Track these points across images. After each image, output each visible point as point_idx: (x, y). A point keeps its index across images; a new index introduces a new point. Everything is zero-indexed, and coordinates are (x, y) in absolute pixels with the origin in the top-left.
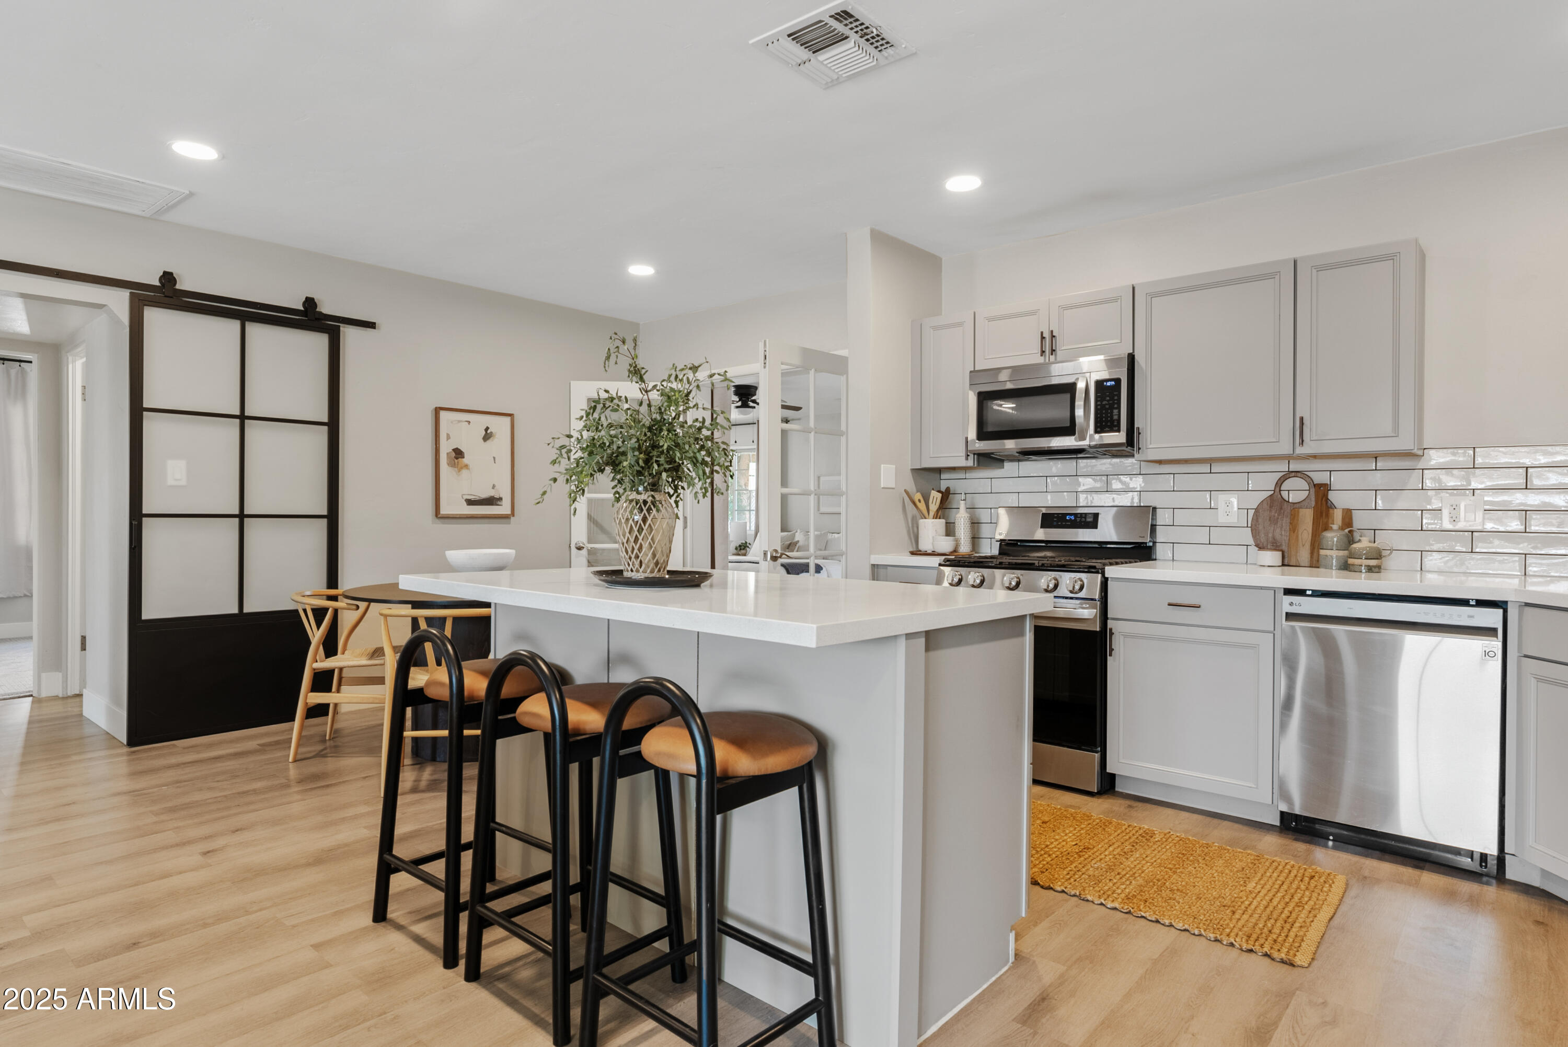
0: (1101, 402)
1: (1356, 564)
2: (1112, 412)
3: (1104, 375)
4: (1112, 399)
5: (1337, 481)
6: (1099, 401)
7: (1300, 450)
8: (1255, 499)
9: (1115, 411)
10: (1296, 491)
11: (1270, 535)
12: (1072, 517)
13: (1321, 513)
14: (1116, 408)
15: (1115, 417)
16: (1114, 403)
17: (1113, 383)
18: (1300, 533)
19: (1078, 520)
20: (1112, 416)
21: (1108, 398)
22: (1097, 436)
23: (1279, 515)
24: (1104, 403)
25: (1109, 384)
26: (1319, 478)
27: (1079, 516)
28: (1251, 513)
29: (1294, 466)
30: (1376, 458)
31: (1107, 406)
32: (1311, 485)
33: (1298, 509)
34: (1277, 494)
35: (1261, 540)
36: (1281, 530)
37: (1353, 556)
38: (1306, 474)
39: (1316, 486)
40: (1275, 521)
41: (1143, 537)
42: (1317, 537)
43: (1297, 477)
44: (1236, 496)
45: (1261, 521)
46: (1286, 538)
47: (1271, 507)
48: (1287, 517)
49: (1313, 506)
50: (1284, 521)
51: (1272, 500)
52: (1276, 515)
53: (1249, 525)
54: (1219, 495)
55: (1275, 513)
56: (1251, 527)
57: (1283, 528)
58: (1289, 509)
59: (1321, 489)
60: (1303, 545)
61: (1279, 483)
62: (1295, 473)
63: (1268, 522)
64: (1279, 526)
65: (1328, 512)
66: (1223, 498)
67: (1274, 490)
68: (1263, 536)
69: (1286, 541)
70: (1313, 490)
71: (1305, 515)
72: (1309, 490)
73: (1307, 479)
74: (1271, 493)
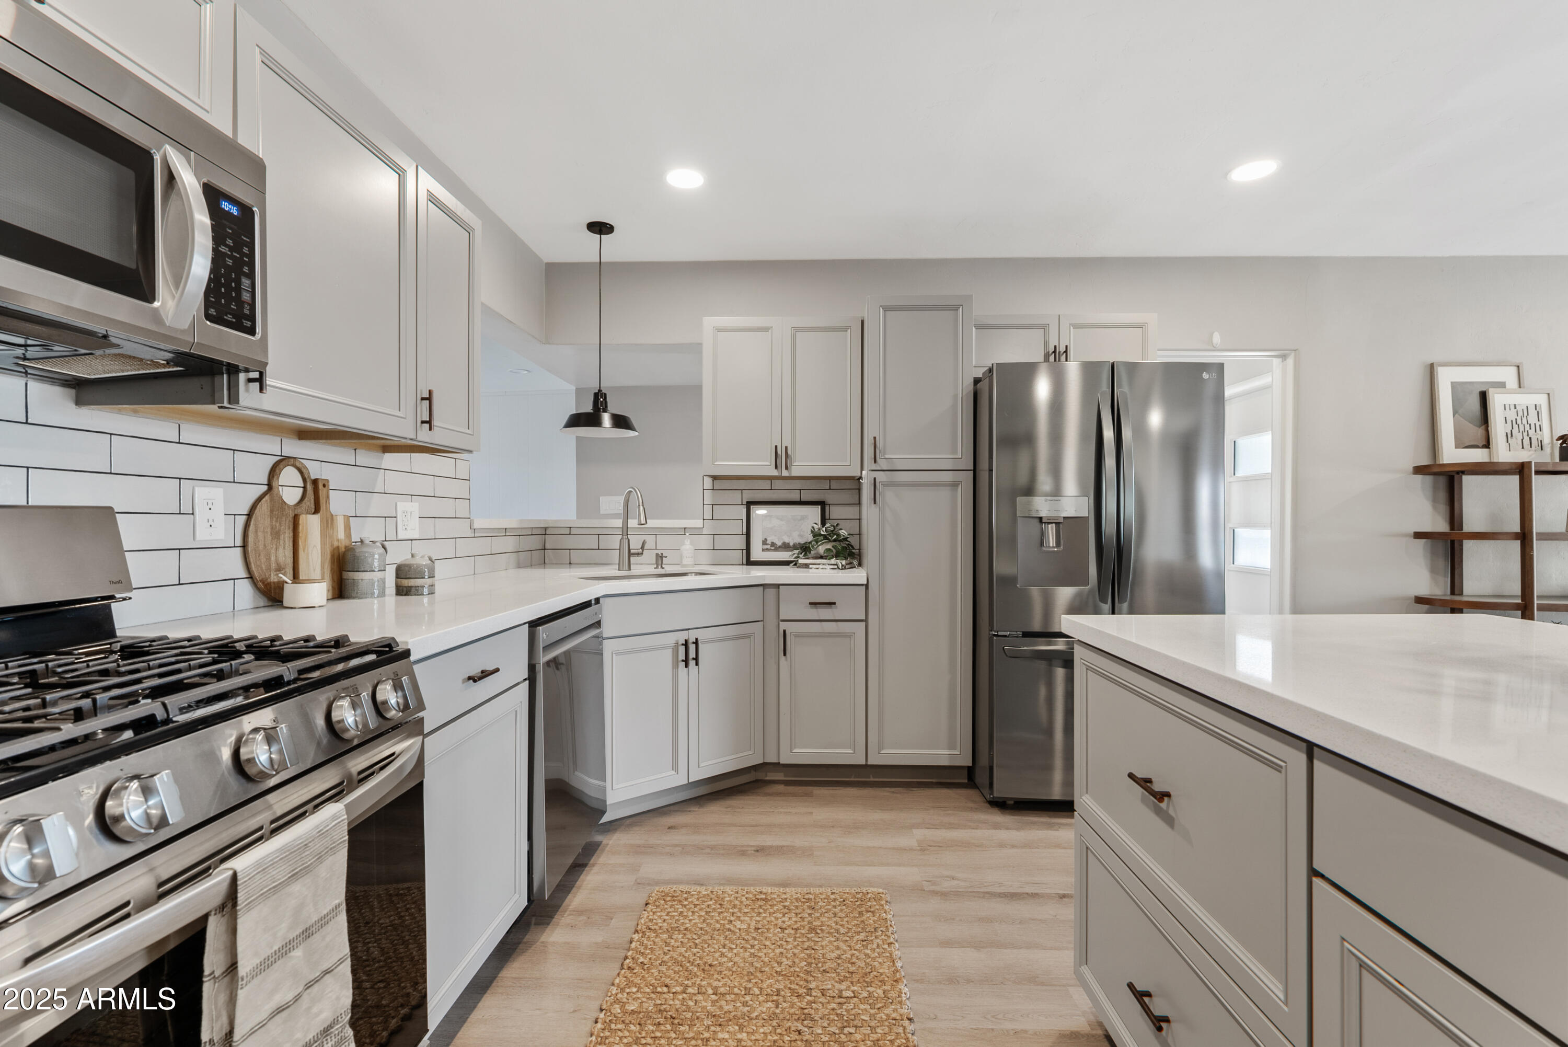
0: (216, 243)
1: (409, 585)
2: (240, 286)
3: (217, 181)
4: (240, 250)
8: (245, 496)
9: (246, 282)
10: (291, 489)
11: (273, 558)
13: (327, 523)
14: (247, 275)
15: (246, 296)
16: (243, 262)
17: (238, 209)
18: (310, 550)
20: (239, 291)
21: (230, 242)
23: (280, 525)
24: (227, 250)
25: (229, 205)
28: (241, 520)
29: (289, 449)
30: (355, 450)
31: (230, 262)
32: (308, 480)
33: (304, 516)
34: (275, 491)
35: (262, 568)
36: (284, 548)
37: (402, 577)
38: (302, 464)
39: (315, 482)
40: (276, 535)
41: (120, 582)
42: (328, 557)
43: (288, 465)
44: (221, 490)
45: (260, 535)
46: (290, 561)
47: (272, 511)
48: (289, 528)
49: (313, 511)
50: (287, 535)
51: (272, 500)
52: (278, 525)
53: (239, 542)
54: (196, 489)
55: (276, 521)
56: (244, 546)
57: (287, 545)
58: (292, 515)
59: (321, 486)
60: (314, 570)
61: (274, 472)
62: (292, 460)
63: (269, 537)
64: (281, 542)
65: (332, 520)
66: (202, 493)
67: (270, 485)
68: (263, 560)
69: (291, 565)
70: (310, 487)
71: (311, 524)
72: (305, 488)
73: (304, 470)
74: (266, 488)
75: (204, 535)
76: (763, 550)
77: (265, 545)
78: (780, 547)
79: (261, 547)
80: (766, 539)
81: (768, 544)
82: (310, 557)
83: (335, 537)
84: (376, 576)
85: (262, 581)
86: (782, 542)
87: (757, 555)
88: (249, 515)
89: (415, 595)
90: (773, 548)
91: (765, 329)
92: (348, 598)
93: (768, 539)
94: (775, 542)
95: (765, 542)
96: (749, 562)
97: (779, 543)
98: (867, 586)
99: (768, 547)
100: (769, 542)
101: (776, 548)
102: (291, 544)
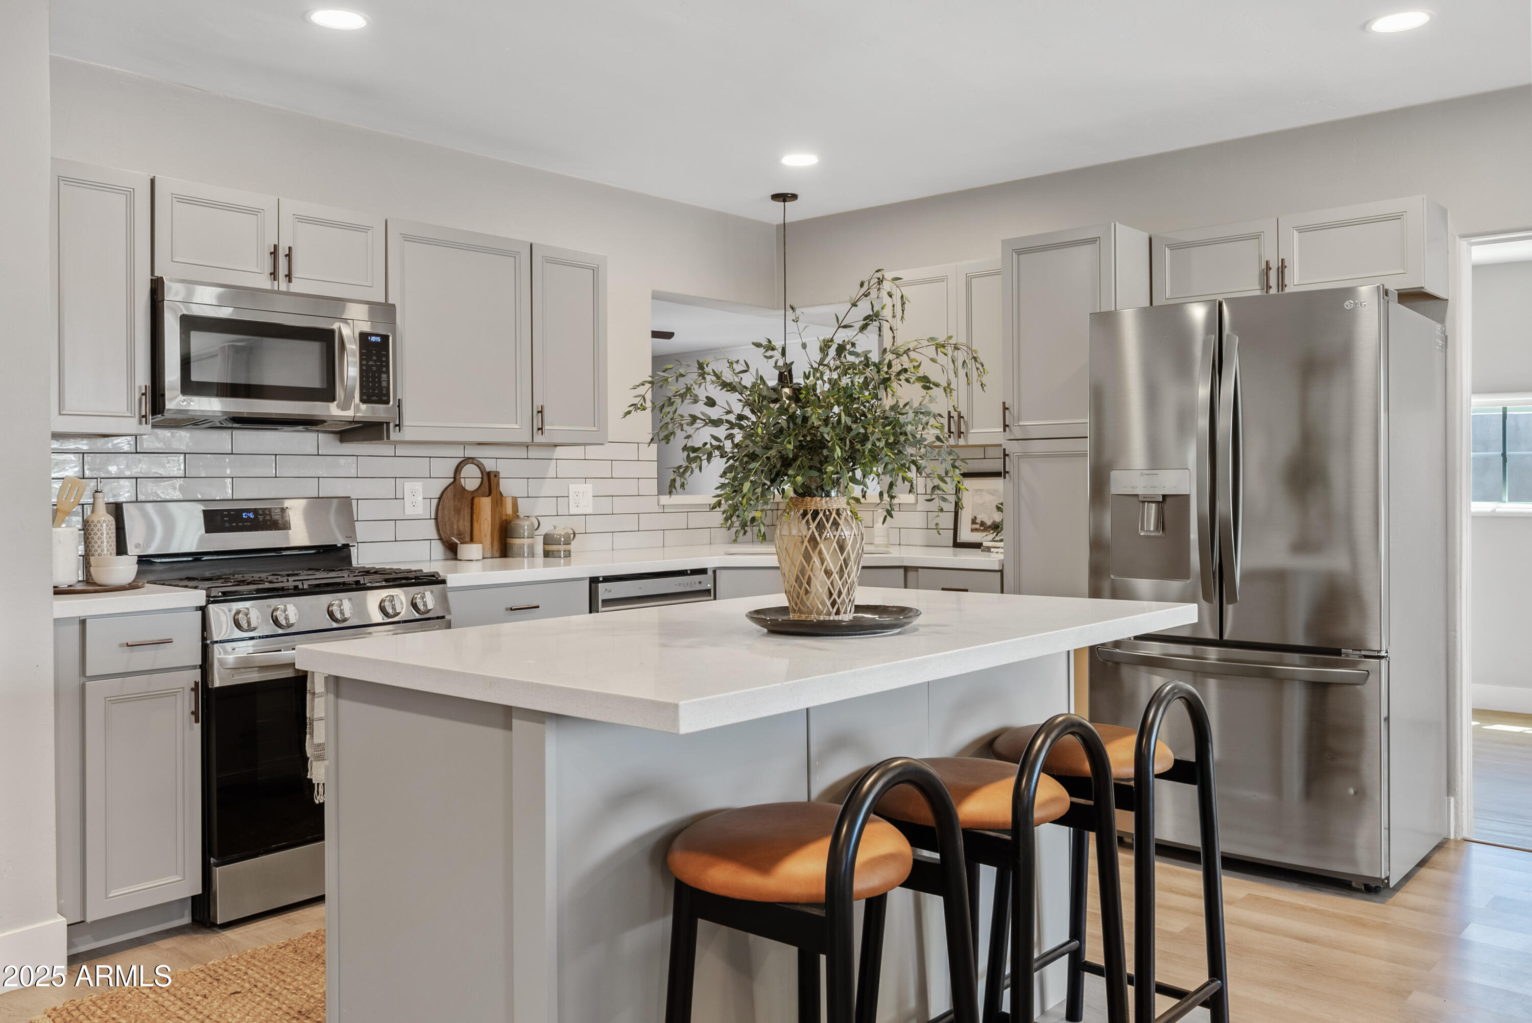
0: (367, 362)
1: (554, 549)
2: (379, 378)
3: (366, 328)
4: (379, 360)
5: (504, 468)
6: (364, 359)
7: (539, 438)
8: (437, 487)
9: (384, 376)
10: (471, 480)
11: (455, 527)
12: (251, 516)
13: (497, 503)
14: (384, 372)
15: (384, 384)
16: (381, 366)
17: (378, 339)
18: (482, 522)
19: (261, 518)
20: (380, 382)
21: (374, 358)
22: (363, 407)
23: (461, 504)
24: (371, 363)
25: (373, 339)
26: (489, 465)
27: (260, 512)
28: (435, 502)
29: (470, 453)
30: (527, 447)
31: (374, 368)
32: (484, 473)
33: (478, 498)
34: (457, 481)
35: (447, 533)
36: (464, 520)
37: (550, 543)
38: (479, 461)
39: (489, 473)
40: (458, 511)
41: (351, 537)
42: (497, 526)
43: (472, 463)
44: (421, 483)
45: (446, 512)
46: (468, 529)
47: (455, 496)
48: (468, 506)
49: (488, 494)
50: (466, 511)
51: (454, 488)
52: (459, 504)
53: (433, 517)
54: (405, 483)
55: (458, 502)
56: (436, 519)
57: (466, 519)
58: (470, 498)
59: (492, 476)
60: (485, 536)
61: (458, 470)
62: (471, 460)
63: (453, 512)
64: (462, 516)
65: (502, 500)
66: (409, 486)
67: (455, 478)
68: (448, 528)
69: (469, 532)
70: (485, 478)
71: (485, 504)
72: (482, 478)
73: (480, 466)
74: (452, 480)
75: (410, 511)
76: (972, 530)
77: (449, 519)
78: (989, 527)
79: (447, 519)
80: (975, 517)
81: (978, 523)
82: (482, 527)
83: (504, 513)
84: (526, 542)
85: (447, 541)
86: (992, 521)
87: (966, 535)
88: (440, 498)
89: (552, 557)
90: (982, 528)
91: (941, 280)
92: (510, 557)
93: (978, 517)
94: (984, 520)
95: (974, 521)
96: (957, 545)
97: (989, 523)
98: (1001, 571)
99: (978, 526)
100: (978, 521)
101: (985, 528)
102: (469, 518)
